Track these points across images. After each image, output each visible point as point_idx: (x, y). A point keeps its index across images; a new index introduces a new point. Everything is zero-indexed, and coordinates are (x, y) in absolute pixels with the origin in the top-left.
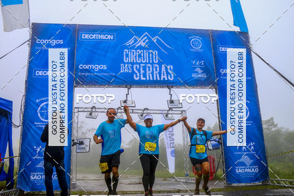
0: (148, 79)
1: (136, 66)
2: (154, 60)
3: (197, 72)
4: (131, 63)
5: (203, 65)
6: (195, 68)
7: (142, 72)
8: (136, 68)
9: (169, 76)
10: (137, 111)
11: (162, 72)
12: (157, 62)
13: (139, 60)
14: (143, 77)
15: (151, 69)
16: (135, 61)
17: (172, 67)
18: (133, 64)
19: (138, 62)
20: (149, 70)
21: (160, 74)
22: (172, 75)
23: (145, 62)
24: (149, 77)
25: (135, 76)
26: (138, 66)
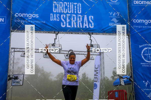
0: (72, 26)
1: (63, 16)
2: (78, 11)
3: (113, 22)
4: (59, 13)
5: (118, 16)
6: (112, 18)
7: (68, 20)
8: (63, 18)
9: (90, 25)
10: (63, 52)
11: (85, 21)
12: (80, 12)
13: (65, 11)
14: (69, 25)
15: (75, 18)
16: (62, 12)
17: (93, 18)
18: (61, 14)
19: (65, 12)
20: (74, 19)
21: (83, 22)
22: (93, 24)
23: (70, 12)
24: (74, 25)
25: (62, 24)
26: (65, 16)
